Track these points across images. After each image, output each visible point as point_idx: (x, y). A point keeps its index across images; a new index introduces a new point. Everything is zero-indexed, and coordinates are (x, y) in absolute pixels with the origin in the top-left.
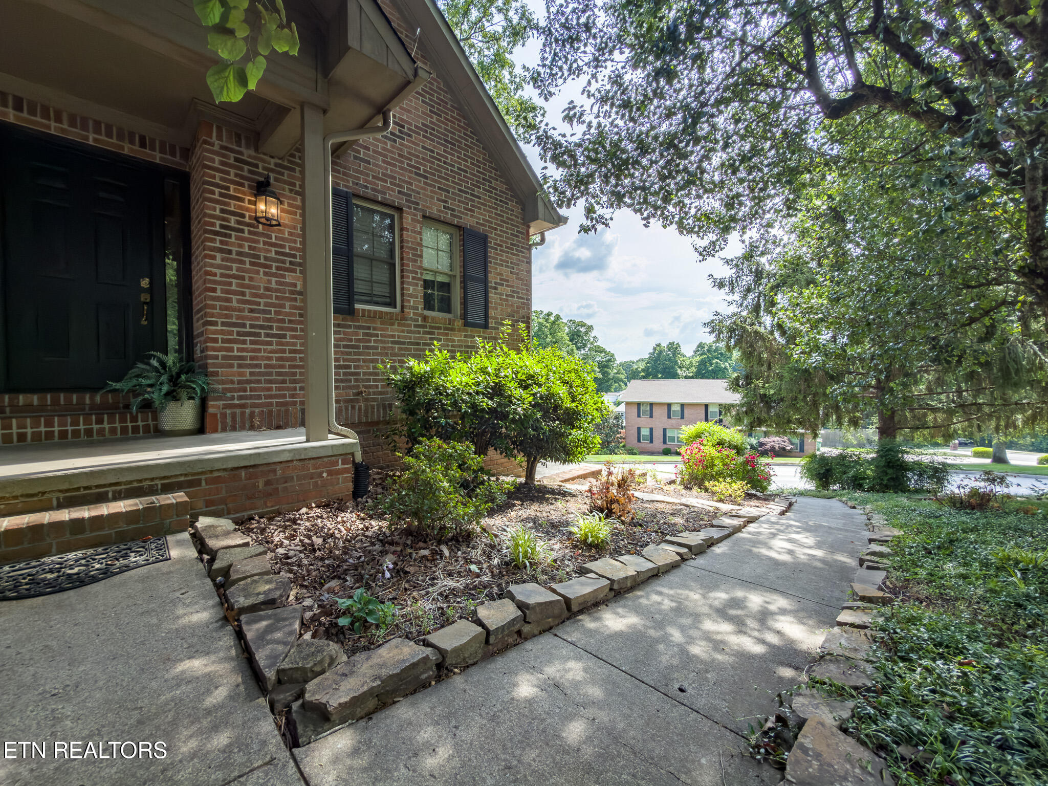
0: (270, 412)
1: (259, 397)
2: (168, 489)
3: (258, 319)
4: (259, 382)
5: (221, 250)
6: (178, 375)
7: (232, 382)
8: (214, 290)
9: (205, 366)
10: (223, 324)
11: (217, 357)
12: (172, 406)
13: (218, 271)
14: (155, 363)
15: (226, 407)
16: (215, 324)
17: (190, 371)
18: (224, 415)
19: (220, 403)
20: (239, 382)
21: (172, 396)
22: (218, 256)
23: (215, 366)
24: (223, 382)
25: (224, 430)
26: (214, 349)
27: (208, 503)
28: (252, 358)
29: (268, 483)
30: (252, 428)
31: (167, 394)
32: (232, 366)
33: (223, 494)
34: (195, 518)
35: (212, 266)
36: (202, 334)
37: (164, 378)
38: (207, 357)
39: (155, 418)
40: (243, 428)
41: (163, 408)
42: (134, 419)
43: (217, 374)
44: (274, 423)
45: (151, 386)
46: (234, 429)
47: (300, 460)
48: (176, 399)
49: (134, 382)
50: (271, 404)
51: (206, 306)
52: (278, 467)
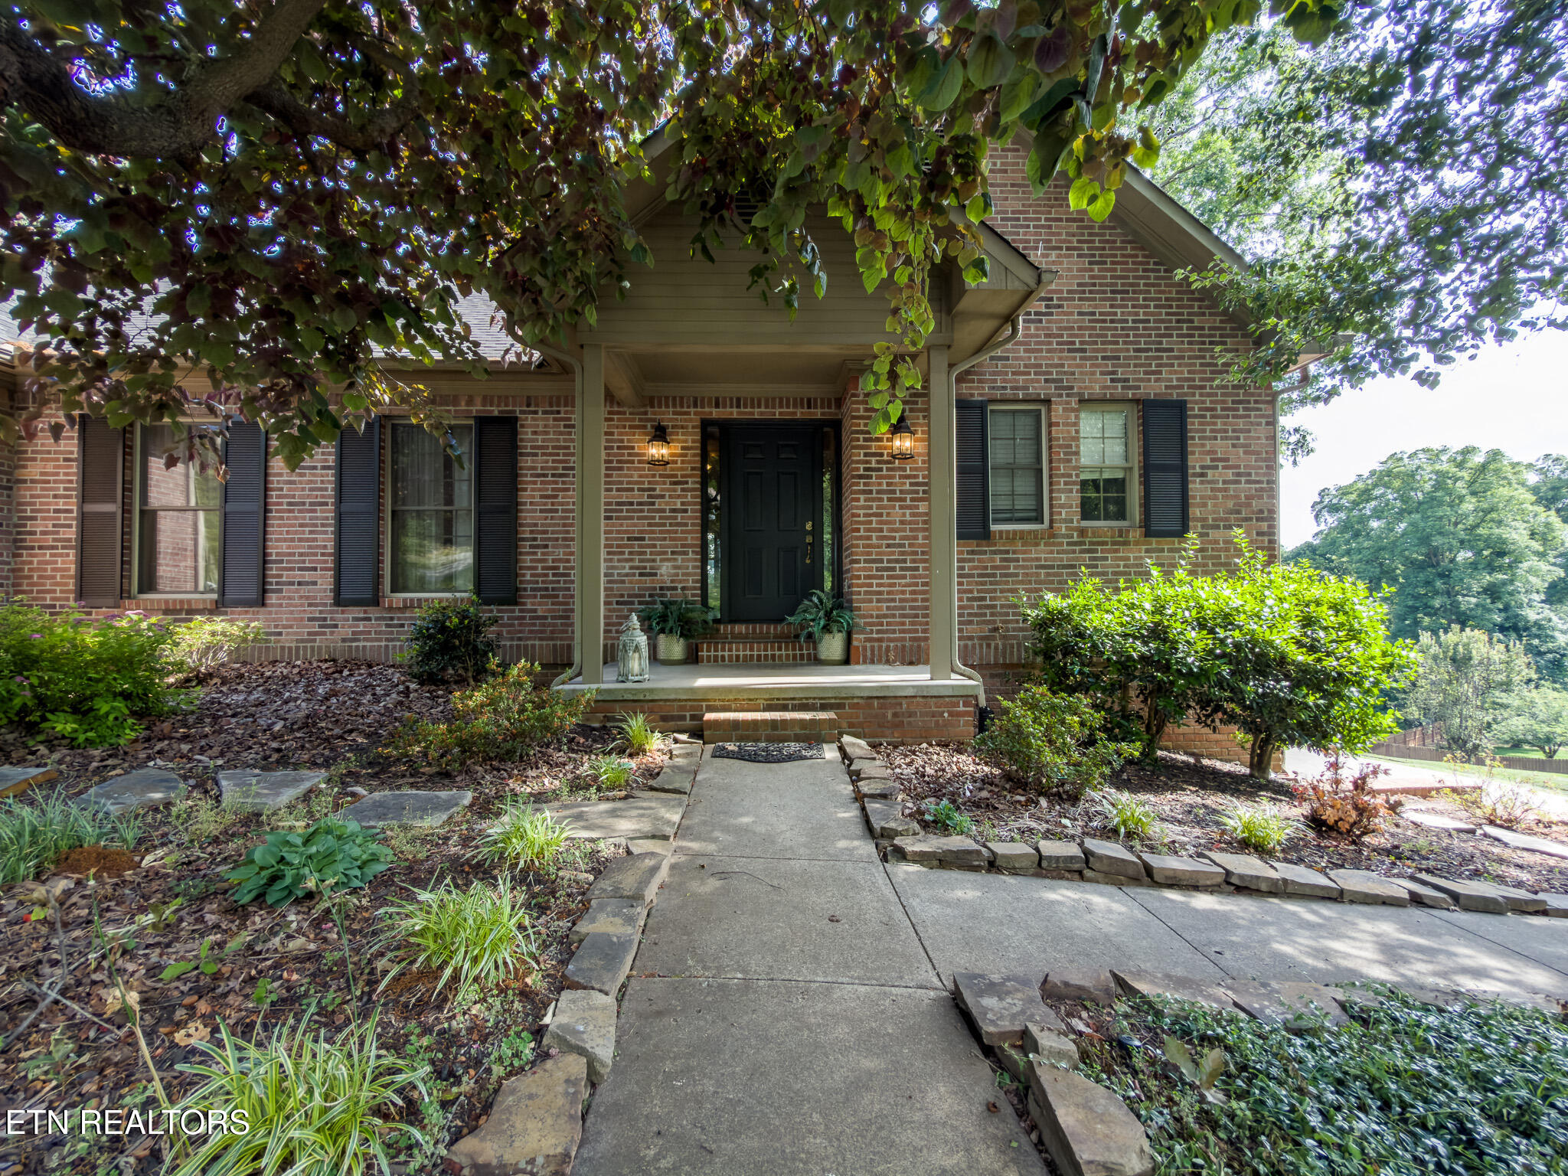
0: (904, 647)
1: (894, 632)
2: (824, 708)
3: (893, 553)
4: (894, 616)
5: (864, 492)
6: (832, 610)
7: (872, 616)
8: (858, 530)
9: (850, 601)
10: (866, 561)
11: (859, 593)
12: (827, 637)
13: (861, 512)
14: (815, 599)
15: (867, 640)
16: (858, 561)
17: (840, 607)
18: (865, 648)
19: (862, 636)
20: (878, 617)
21: (827, 629)
22: (862, 497)
23: (859, 600)
24: (864, 616)
25: (865, 662)
26: (859, 586)
27: (851, 725)
28: (889, 593)
29: (895, 715)
30: (888, 662)
31: (824, 627)
32: (871, 601)
33: (861, 719)
34: (841, 734)
35: (857, 508)
36: (848, 571)
37: (822, 614)
38: (852, 593)
39: (815, 649)
40: (880, 662)
41: (821, 640)
42: (801, 649)
43: (859, 609)
44: (907, 659)
45: (813, 620)
46: (872, 662)
47: (923, 697)
48: (830, 632)
49: (802, 616)
50: (904, 639)
51: (853, 546)
52: (904, 702)
